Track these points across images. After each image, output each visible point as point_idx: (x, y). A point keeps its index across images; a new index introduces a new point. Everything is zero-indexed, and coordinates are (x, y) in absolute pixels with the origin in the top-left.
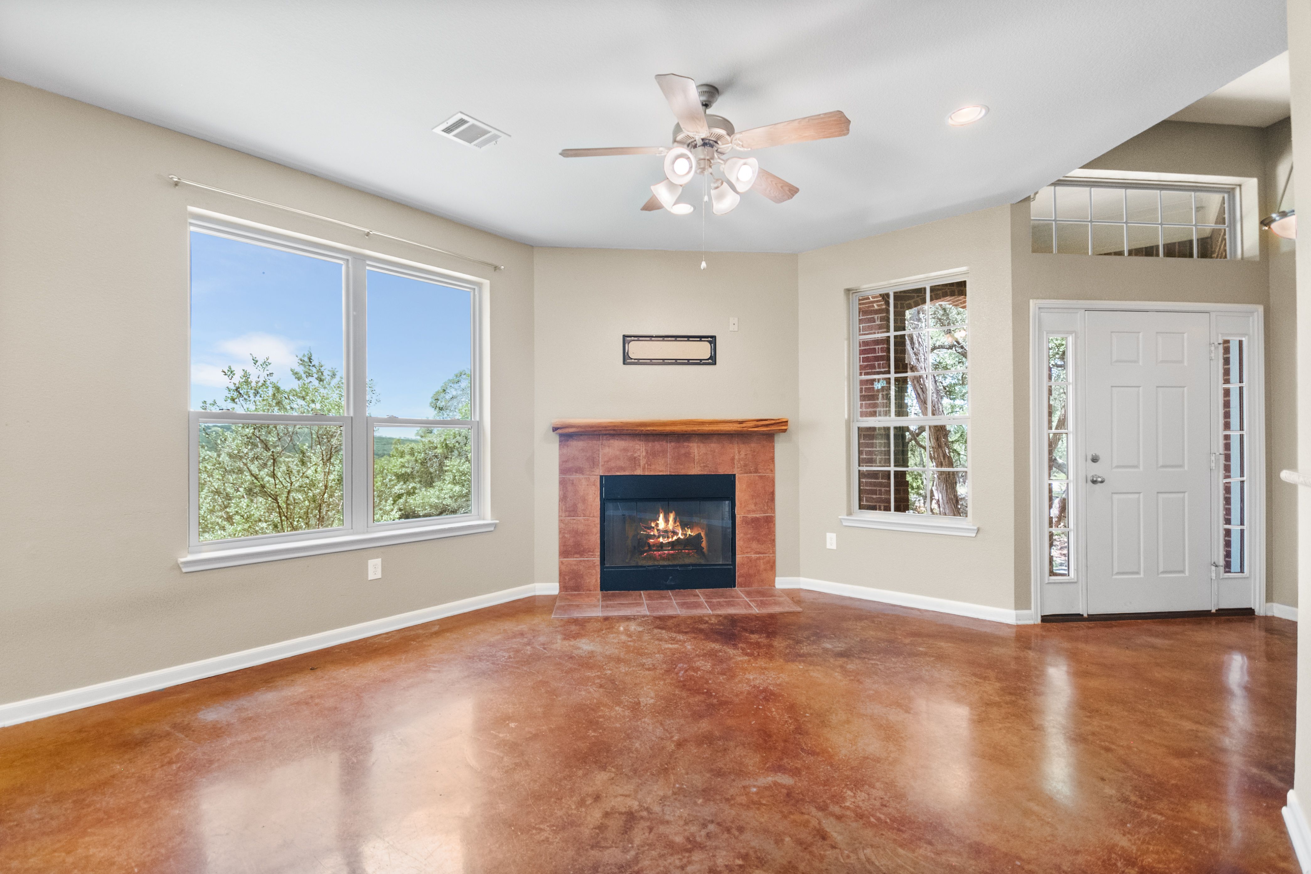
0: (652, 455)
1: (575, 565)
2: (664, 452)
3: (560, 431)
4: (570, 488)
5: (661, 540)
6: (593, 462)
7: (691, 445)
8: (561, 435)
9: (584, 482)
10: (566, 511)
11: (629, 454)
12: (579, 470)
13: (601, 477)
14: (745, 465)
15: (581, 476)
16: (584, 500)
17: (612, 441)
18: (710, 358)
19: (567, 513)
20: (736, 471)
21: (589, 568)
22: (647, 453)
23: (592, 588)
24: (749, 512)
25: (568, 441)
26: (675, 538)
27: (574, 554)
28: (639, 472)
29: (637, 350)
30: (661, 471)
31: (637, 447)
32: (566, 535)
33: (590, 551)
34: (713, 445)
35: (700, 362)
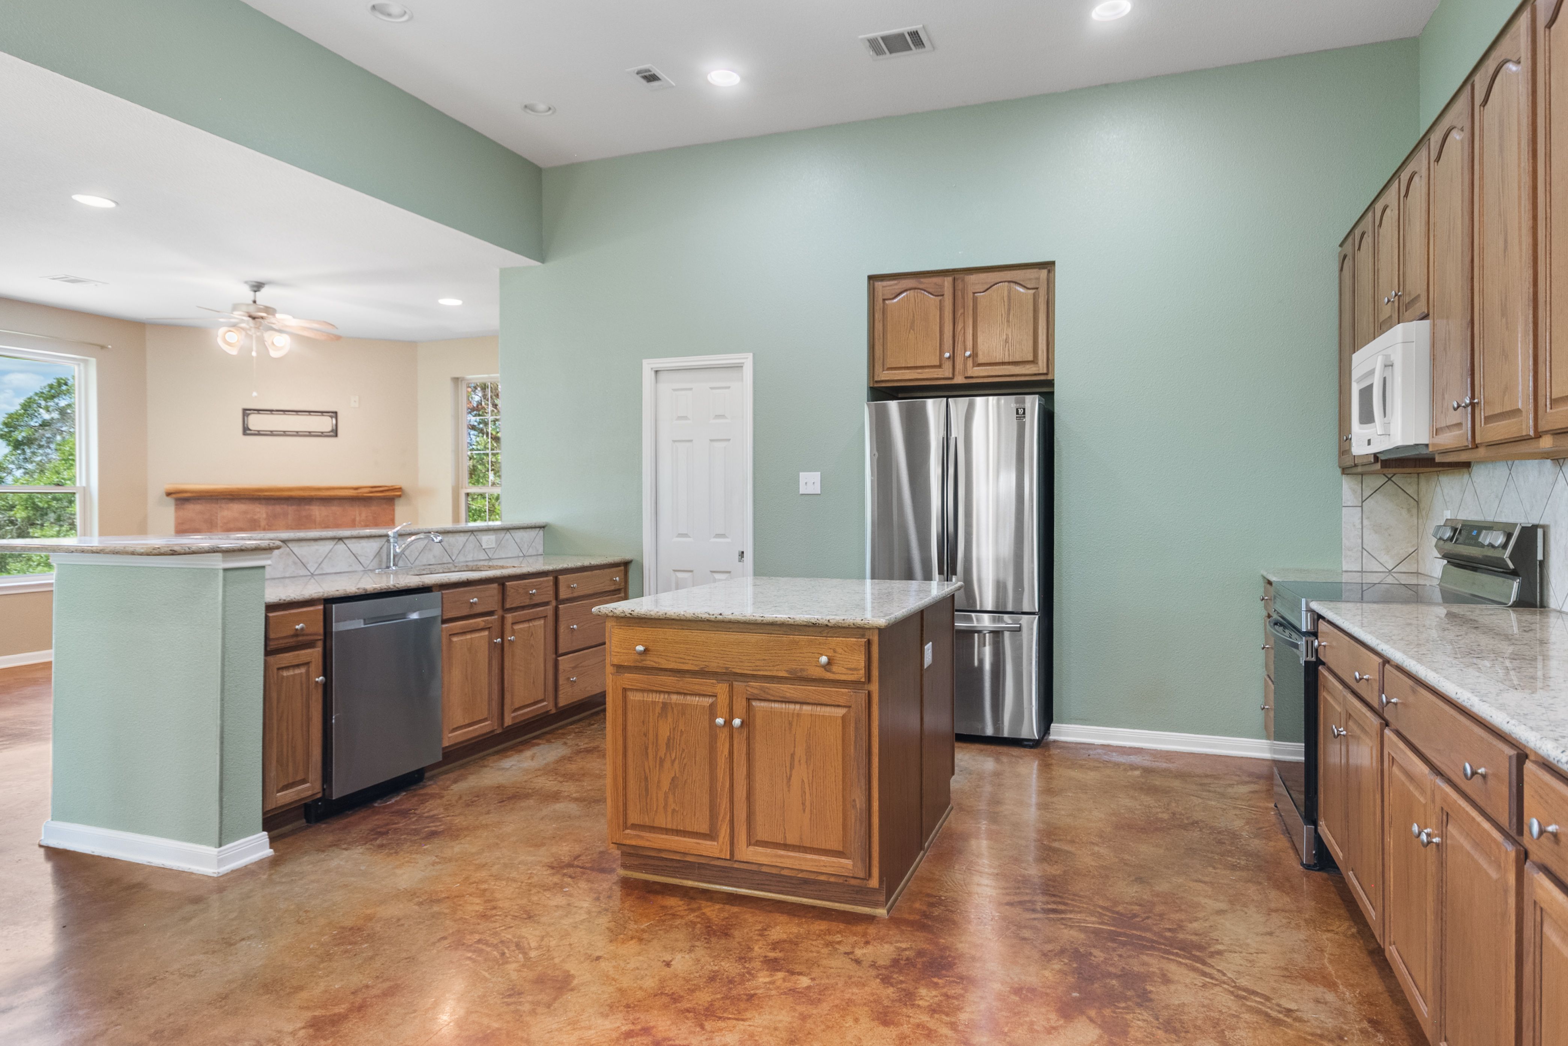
0: (273, 516)
2: (285, 514)
3: (174, 496)
6: (211, 524)
7: (312, 507)
8: (177, 500)
11: (249, 516)
17: (231, 505)
18: (332, 431)
22: (267, 514)
25: (183, 504)
29: (257, 422)
31: (258, 510)
34: (334, 508)
35: (322, 435)
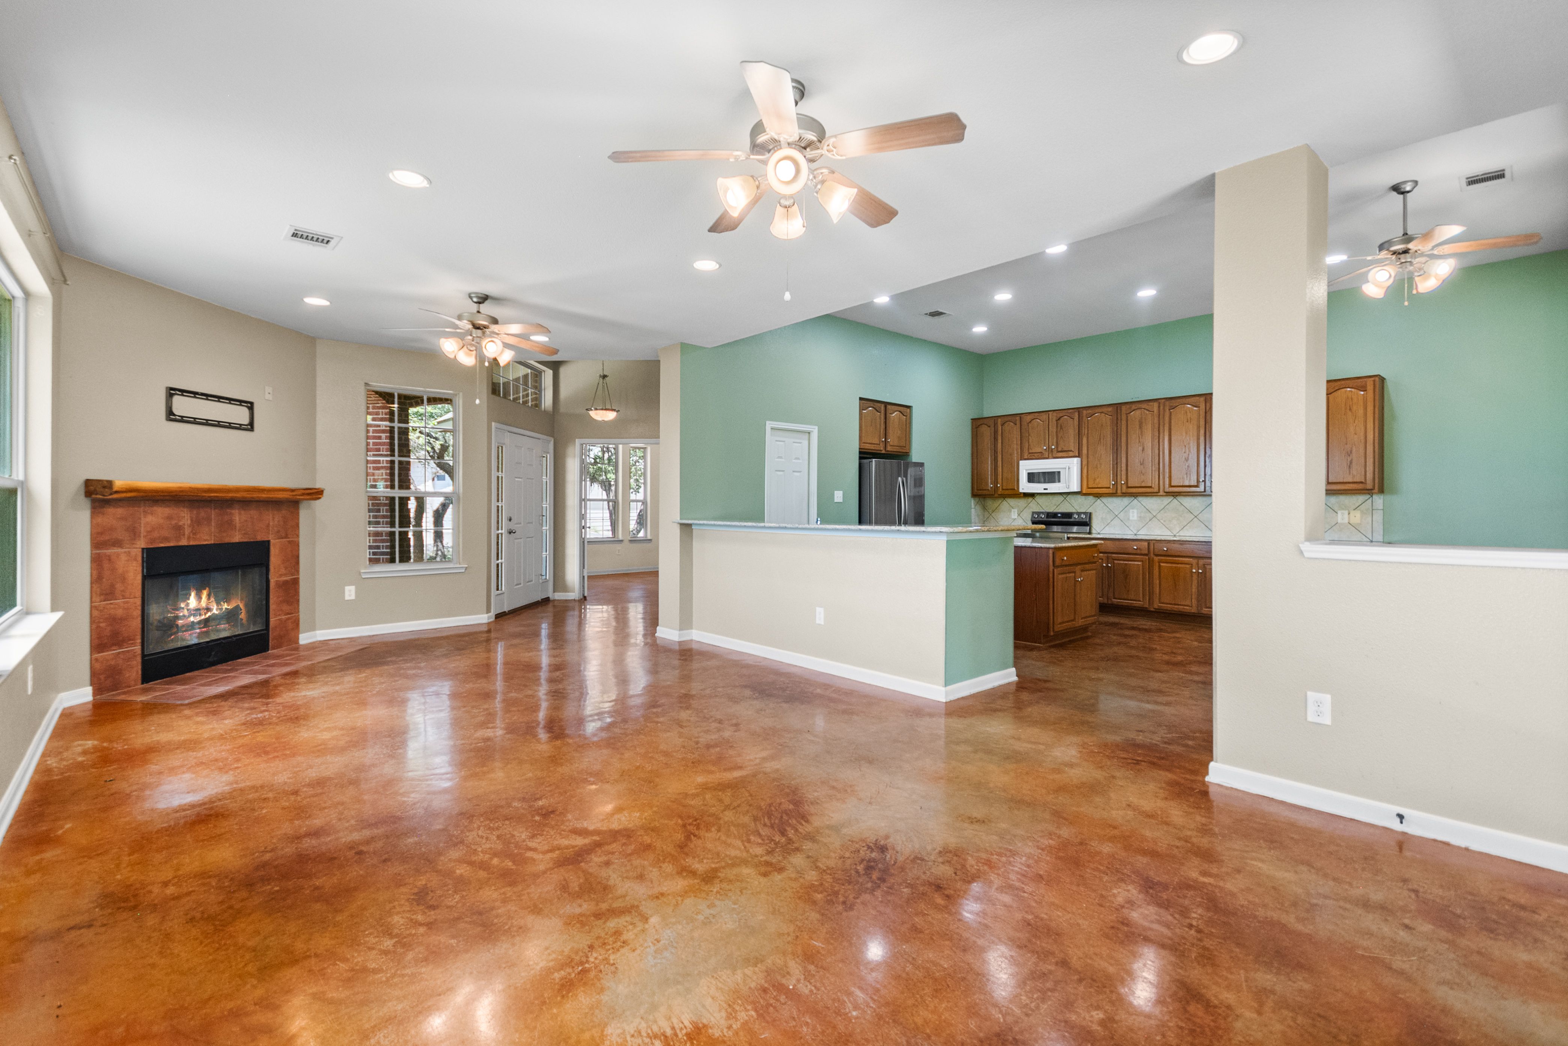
0: (197, 523)
1: (113, 659)
2: (209, 520)
4: (106, 565)
5: (192, 619)
6: (134, 533)
7: (233, 511)
8: (94, 501)
9: (124, 558)
10: (101, 594)
11: (174, 522)
12: (117, 543)
13: (143, 549)
14: (278, 532)
15: (119, 550)
16: (123, 579)
17: (155, 508)
18: (249, 424)
19: (102, 597)
20: (270, 539)
21: (129, 660)
22: (192, 520)
23: (133, 683)
24: (281, 575)
25: (104, 507)
26: (209, 614)
27: (111, 647)
28: (184, 542)
29: (182, 406)
30: (205, 540)
31: (182, 514)
32: (101, 625)
33: (130, 640)
34: (251, 512)
35: (239, 427)
